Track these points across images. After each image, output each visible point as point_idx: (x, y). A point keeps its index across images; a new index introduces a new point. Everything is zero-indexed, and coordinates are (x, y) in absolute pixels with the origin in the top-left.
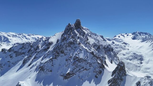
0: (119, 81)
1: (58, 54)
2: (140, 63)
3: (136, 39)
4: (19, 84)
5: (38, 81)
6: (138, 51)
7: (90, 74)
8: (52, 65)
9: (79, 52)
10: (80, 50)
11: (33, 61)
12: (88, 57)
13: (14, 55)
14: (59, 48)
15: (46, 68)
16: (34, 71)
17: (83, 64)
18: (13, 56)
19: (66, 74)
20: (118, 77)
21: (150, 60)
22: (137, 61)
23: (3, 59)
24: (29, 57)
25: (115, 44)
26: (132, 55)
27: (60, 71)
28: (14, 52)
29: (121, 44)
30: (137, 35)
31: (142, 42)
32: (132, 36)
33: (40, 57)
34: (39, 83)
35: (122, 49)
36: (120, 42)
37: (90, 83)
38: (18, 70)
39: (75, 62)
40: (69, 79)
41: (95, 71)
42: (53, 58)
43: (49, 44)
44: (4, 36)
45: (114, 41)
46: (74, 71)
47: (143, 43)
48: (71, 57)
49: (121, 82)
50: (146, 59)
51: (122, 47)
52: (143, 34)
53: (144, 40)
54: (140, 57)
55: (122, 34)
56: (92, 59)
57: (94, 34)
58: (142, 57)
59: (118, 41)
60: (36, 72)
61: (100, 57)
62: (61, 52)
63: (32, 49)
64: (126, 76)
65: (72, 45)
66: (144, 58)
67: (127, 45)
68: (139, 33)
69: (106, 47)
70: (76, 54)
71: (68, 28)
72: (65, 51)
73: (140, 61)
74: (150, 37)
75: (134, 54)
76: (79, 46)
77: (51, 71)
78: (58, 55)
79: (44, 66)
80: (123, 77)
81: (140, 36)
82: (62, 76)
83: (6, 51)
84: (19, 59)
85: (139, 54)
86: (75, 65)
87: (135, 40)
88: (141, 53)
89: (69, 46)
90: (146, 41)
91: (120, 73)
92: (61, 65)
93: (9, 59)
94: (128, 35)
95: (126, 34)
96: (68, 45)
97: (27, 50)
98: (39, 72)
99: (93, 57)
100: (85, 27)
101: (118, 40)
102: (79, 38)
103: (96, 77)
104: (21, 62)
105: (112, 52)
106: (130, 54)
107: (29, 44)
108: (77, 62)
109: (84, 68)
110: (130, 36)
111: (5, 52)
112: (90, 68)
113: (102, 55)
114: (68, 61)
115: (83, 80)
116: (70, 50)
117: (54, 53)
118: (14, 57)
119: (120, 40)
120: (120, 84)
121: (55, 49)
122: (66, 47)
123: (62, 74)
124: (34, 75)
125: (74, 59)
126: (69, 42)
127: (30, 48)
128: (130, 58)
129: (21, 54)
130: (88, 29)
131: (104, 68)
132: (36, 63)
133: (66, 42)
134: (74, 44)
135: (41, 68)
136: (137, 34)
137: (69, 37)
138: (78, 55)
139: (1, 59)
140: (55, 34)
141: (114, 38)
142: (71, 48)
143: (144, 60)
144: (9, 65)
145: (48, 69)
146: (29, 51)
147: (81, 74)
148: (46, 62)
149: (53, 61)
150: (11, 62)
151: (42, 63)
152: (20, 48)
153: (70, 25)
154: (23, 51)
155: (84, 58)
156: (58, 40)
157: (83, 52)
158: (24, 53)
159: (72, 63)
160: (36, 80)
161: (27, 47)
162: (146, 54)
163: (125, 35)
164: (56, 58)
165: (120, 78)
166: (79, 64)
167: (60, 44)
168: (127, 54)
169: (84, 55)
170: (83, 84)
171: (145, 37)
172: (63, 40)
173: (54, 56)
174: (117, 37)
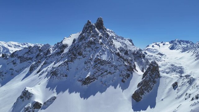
0: (151, 83)
1: (75, 56)
2: (180, 77)
3: (174, 49)
4: (26, 90)
5: (49, 88)
6: (177, 62)
7: (115, 78)
8: (68, 69)
9: (101, 53)
10: (103, 50)
11: (42, 67)
12: (112, 59)
13: (18, 61)
14: (75, 49)
15: (59, 72)
16: (45, 78)
17: (107, 67)
18: (17, 63)
19: (85, 79)
20: (150, 79)
21: (193, 72)
22: (176, 74)
23: (4, 66)
24: (37, 63)
25: (147, 55)
26: (169, 66)
27: (77, 76)
28: (18, 58)
29: (156, 55)
30: (176, 44)
31: (182, 52)
32: (170, 45)
33: (52, 62)
34: (51, 90)
35: (157, 60)
36: (154, 52)
37: (115, 88)
38: (23, 79)
39: (96, 65)
40: (89, 85)
41: (121, 75)
42: (68, 61)
43: (63, 47)
44: (3, 47)
45: (146, 51)
46: (95, 76)
47: (184, 53)
48: (91, 59)
49: (153, 85)
50: (187, 72)
51: (157, 59)
52: (183, 43)
53: (184, 50)
54: (180, 69)
55: (157, 43)
56: (117, 60)
57: (120, 38)
58: (182, 69)
59: (151, 52)
60: (46, 78)
61: (128, 60)
62: (78, 54)
63: (41, 54)
64: (160, 78)
65: (92, 45)
66: (184, 71)
67: (163, 56)
68: (178, 41)
69: (136, 53)
70: (97, 56)
71: (88, 26)
72: (84, 53)
73: (179, 74)
74: (192, 46)
75: (172, 65)
76: (101, 47)
77: (66, 76)
78: (74, 58)
79: (57, 70)
80: (156, 79)
81: (180, 45)
82: (80, 82)
83: (8, 57)
84: (25, 66)
85: (178, 65)
86: (96, 68)
87: (173, 51)
88: (181, 64)
89: (89, 46)
90: (188, 51)
91: (153, 74)
92: (79, 68)
93: (11, 66)
94: (164, 45)
95: (162, 43)
96: (87, 45)
97: (35, 55)
98: (50, 78)
99: (119, 59)
100: (109, 29)
101: (152, 50)
102: (101, 38)
103: (123, 81)
104: (27, 70)
105: (143, 59)
106: (167, 66)
107: (36, 47)
108: (99, 65)
109: (108, 72)
110: (168, 46)
111: (6, 58)
112: (115, 71)
113: (130, 58)
114: (88, 63)
115: (106, 85)
116: (89, 51)
117: (70, 55)
118: (19, 63)
119: (155, 51)
120: (153, 87)
121: (71, 50)
122: (85, 47)
123: (80, 79)
124: (45, 81)
125: (95, 62)
126: (88, 41)
127: (38, 52)
128: (166, 71)
129: (28, 60)
130: (112, 32)
131: (132, 71)
132: (47, 69)
133: (84, 42)
134: (95, 44)
135: (53, 73)
136: (176, 42)
137: (88, 36)
138: (101, 56)
139: (1, 66)
140: (71, 36)
141: (147, 48)
142: (91, 49)
143: (185, 73)
144: (12, 73)
145: (62, 73)
146: (37, 56)
147: (104, 79)
148: (59, 66)
149: (69, 64)
150: (14, 70)
151: (54, 68)
152: (26, 53)
153: (90, 23)
154: (29, 56)
155: (108, 60)
156: (74, 39)
157: (106, 53)
158: (30, 59)
159: (92, 67)
160: (47, 87)
161: (35, 51)
162: (188, 66)
163: (161, 45)
164: (72, 61)
165: (152, 80)
166: (102, 67)
167: (77, 44)
168: (163, 65)
169: (108, 56)
170: (106, 89)
171: (185, 46)
172: (80, 39)
173: (70, 58)
174: (150, 47)
